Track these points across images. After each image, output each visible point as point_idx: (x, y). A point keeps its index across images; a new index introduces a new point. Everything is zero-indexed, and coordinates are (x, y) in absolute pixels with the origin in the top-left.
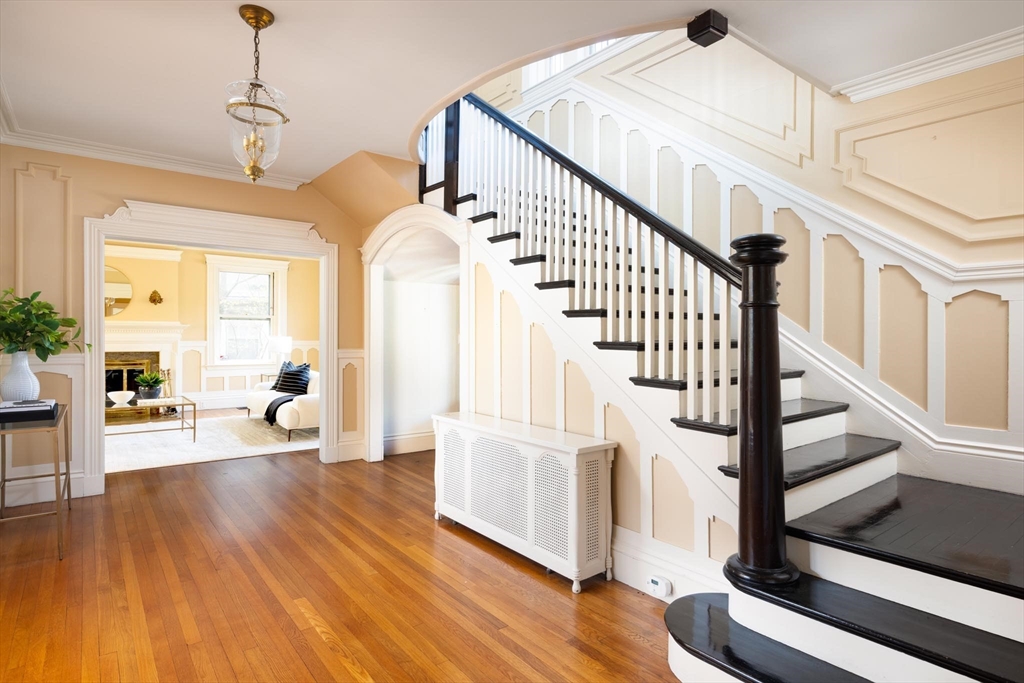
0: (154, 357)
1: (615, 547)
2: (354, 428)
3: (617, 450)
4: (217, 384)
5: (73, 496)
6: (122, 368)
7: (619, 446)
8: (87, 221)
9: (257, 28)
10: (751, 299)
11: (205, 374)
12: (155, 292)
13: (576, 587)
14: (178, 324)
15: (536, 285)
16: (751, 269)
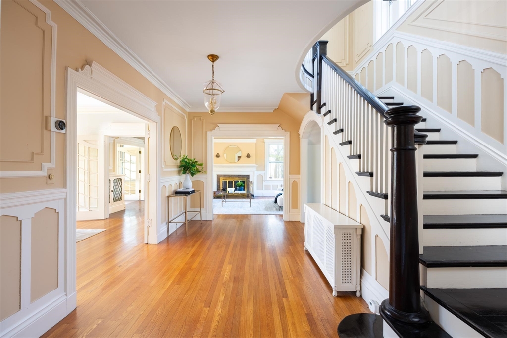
0: (248, 176)
1: (362, 280)
2: (296, 208)
3: (363, 229)
4: (268, 187)
5: (202, 219)
6: (232, 180)
7: (364, 226)
8: (208, 132)
9: (213, 62)
10: (395, 146)
11: (264, 183)
12: (248, 154)
13: (334, 294)
14: (255, 165)
15: (340, 144)
16: (396, 127)
